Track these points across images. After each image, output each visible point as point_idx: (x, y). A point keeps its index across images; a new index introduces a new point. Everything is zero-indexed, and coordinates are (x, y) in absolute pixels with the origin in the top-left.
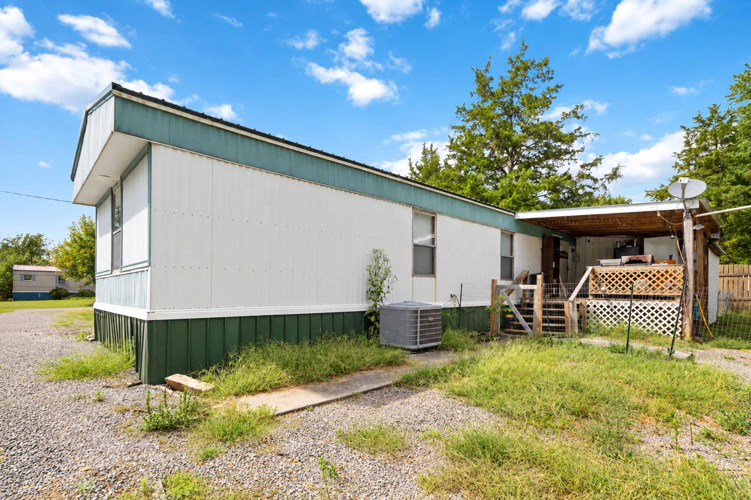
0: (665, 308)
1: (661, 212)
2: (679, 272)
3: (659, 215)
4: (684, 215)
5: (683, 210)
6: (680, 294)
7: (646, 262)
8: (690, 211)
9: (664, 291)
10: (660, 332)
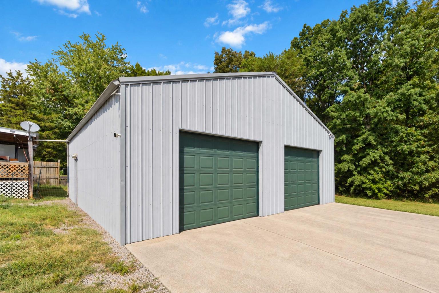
0: (19, 184)
1: (16, 135)
2: (26, 166)
3: (15, 136)
4: (28, 139)
5: (28, 136)
6: (27, 177)
7: (6, 160)
8: (32, 137)
9: (18, 175)
10: (16, 197)
